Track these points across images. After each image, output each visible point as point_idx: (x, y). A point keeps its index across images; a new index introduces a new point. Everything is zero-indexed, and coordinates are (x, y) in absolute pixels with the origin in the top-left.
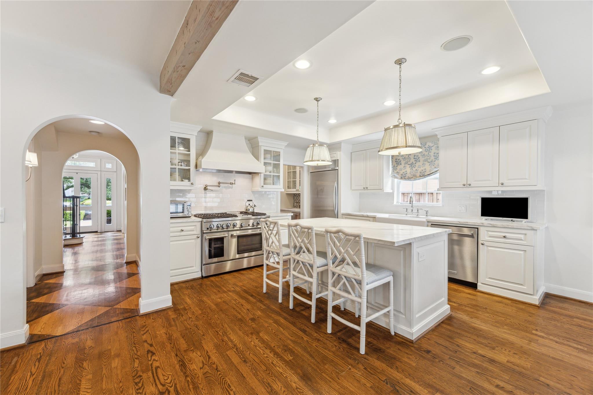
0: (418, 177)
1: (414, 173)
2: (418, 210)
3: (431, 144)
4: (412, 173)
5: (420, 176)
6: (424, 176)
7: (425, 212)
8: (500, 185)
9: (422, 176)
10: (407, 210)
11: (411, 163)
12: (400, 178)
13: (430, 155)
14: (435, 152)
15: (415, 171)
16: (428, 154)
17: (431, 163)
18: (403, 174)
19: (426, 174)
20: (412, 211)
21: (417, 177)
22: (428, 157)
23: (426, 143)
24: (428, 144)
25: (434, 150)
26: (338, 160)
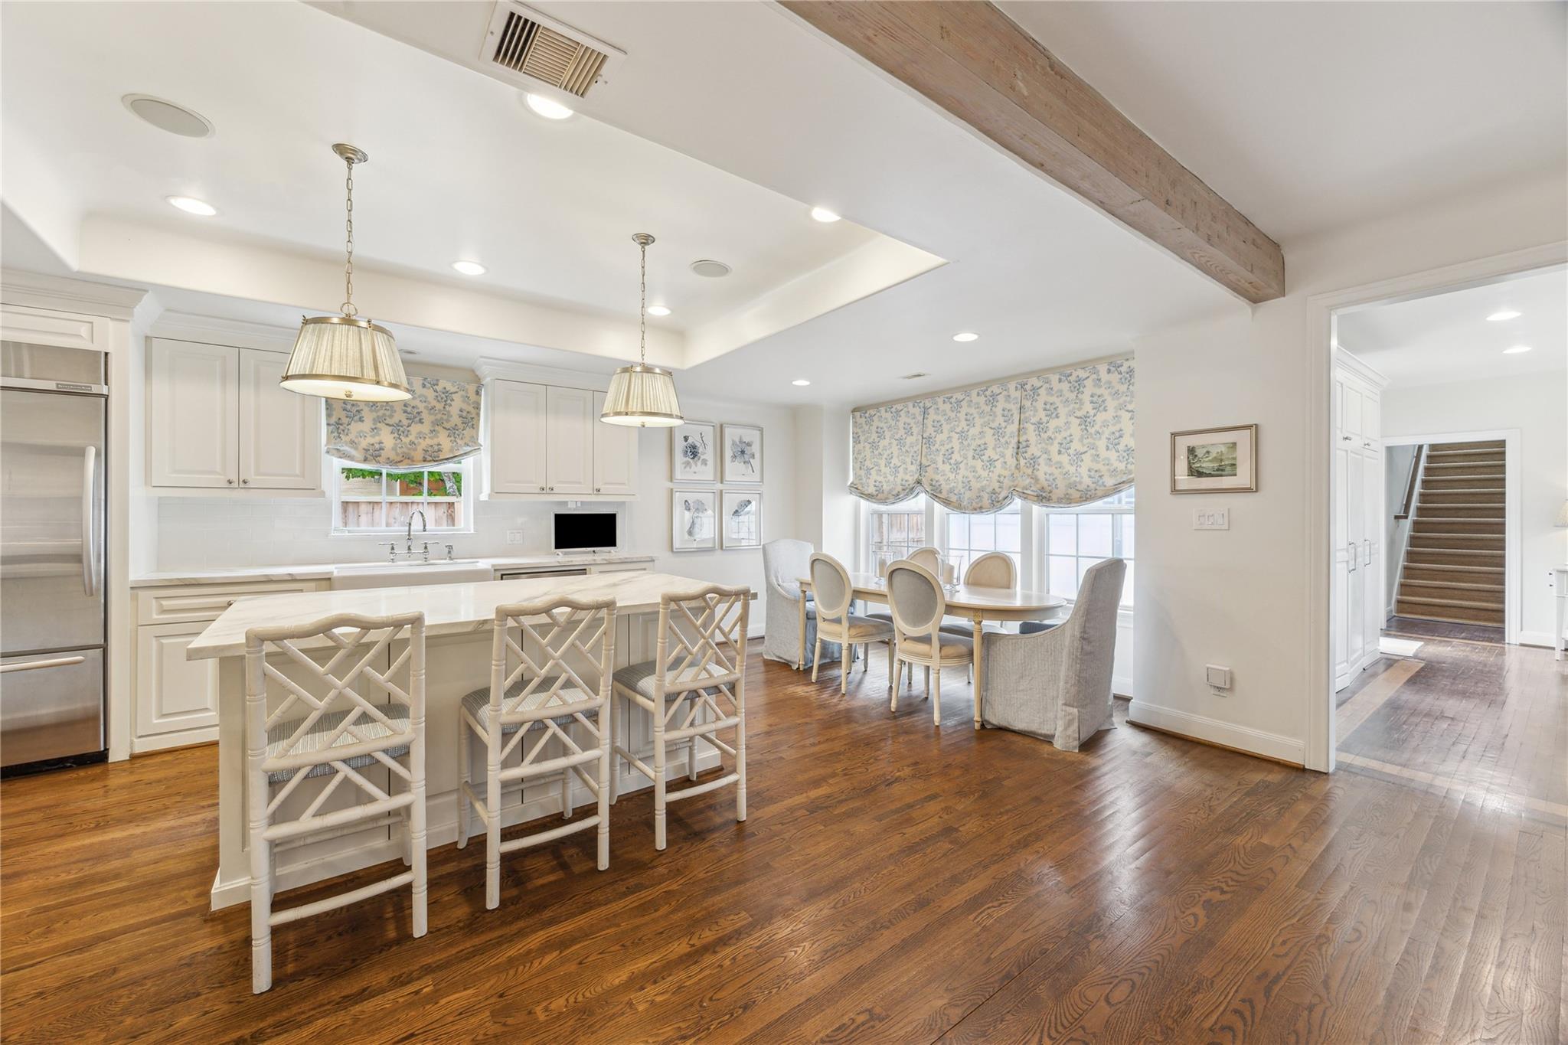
0: (420, 461)
1: (405, 450)
2: (426, 548)
3: (450, 388)
4: (399, 451)
5: (424, 461)
6: (437, 461)
7: (447, 549)
8: (595, 492)
9: (430, 461)
10: (393, 549)
11: (397, 422)
12: (362, 458)
13: (449, 412)
14: (463, 408)
15: (409, 446)
16: (444, 408)
17: (453, 431)
18: (371, 448)
19: (441, 458)
20: (409, 549)
21: (413, 461)
22: (445, 417)
23: (438, 380)
24: (442, 384)
25: (457, 403)
26: (106, 354)
